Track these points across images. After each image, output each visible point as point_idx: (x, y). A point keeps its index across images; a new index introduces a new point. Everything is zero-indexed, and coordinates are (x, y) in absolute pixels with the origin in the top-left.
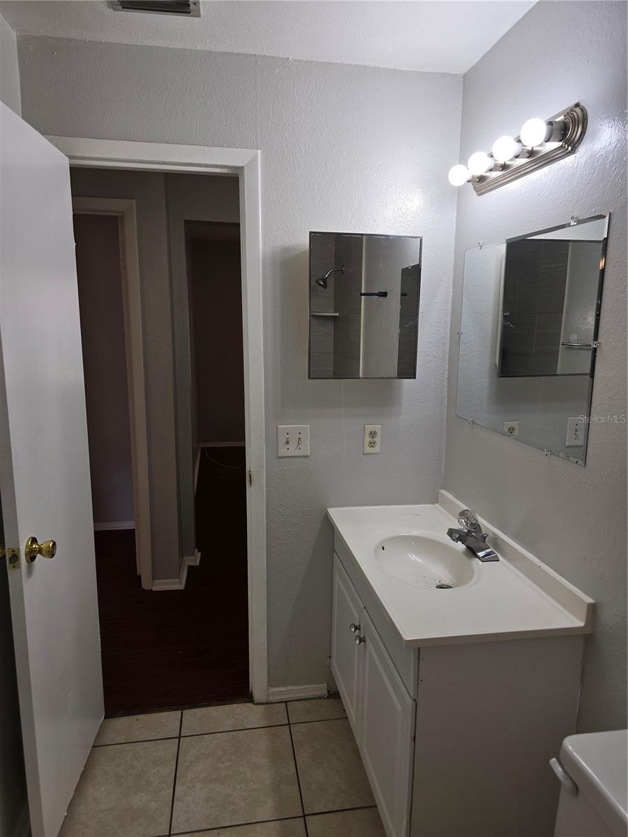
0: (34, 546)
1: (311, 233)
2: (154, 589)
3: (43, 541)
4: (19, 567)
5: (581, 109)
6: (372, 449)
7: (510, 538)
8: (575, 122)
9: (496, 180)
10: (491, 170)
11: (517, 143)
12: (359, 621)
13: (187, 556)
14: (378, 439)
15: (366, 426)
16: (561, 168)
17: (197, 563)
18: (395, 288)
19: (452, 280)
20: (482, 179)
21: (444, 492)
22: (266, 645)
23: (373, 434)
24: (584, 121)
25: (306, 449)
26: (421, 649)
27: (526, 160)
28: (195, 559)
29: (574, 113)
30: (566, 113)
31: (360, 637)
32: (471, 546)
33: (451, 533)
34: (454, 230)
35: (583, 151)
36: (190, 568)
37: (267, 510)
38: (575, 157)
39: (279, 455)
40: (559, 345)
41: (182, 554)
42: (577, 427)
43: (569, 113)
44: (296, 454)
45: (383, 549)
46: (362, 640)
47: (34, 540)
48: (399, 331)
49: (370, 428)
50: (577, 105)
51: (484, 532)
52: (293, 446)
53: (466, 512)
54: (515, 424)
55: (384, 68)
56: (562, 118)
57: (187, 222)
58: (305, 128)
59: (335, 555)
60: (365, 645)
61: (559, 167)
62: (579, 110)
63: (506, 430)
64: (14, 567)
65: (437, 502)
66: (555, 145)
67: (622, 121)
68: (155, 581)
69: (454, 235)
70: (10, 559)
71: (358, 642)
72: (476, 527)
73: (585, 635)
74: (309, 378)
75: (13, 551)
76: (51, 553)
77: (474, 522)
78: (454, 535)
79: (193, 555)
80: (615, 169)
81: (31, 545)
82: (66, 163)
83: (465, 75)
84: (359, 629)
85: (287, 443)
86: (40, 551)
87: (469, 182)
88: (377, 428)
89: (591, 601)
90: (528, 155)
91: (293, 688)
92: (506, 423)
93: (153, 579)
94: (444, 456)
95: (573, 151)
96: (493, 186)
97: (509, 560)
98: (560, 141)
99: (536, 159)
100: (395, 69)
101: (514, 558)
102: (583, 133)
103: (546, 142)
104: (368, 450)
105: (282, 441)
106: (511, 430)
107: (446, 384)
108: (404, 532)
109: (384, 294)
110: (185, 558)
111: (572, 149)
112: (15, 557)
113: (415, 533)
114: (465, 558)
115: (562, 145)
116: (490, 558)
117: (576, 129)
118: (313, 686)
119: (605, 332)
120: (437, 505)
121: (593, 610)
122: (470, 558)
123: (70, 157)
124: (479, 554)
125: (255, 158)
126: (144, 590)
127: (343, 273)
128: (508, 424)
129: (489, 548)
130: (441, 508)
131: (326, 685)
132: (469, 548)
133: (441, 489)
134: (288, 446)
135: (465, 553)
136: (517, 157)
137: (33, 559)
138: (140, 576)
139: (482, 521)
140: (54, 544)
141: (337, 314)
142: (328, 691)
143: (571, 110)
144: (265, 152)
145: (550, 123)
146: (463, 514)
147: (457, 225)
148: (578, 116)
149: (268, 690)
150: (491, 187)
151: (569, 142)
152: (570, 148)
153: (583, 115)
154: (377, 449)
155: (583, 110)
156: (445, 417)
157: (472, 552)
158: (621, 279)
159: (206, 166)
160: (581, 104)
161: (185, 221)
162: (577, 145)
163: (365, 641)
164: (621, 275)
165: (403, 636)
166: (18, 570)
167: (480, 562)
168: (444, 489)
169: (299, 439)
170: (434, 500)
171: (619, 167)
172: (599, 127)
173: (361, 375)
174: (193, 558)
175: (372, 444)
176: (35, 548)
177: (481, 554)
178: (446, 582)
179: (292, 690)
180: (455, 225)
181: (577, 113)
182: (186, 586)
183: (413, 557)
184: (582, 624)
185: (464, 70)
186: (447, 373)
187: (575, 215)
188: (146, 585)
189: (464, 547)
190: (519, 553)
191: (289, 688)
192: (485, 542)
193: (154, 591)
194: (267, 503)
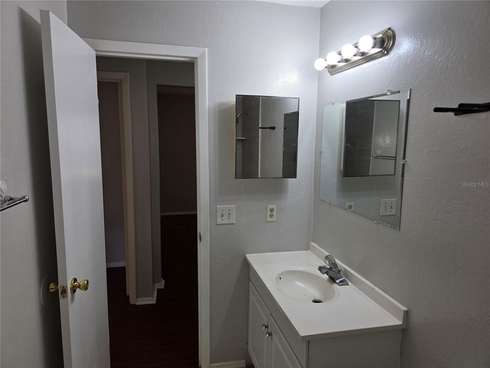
0: (76, 284)
1: (237, 95)
2: (137, 304)
3: (81, 281)
4: (67, 297)
5: (392, 31)
6: (271, 219)
7: (354, 271)
8: (389, 38)
9: (341, 67)
10: (339, 62)
11: (355, 48)
12: (268, 323)
13: (156, 283)
14: (275, 213)
15: (268, 205)
16: (380, 63)
17: (163, 287)
18: (280, 125)
19: (316, 122)
20: (333, 67)
21: (313, 243)
22: (209, 338)
23: (271, 210)
24: (393, 37)
25: (233, 220)
26: (310, 340)
27: (360, 57)
28: (161, 285)
29: (388, 33)
30: (383, 33)
31: (268, 333)
32: (333, 276)
33: (320, 269)
34: (317, 93)
35: (394, 54)
36: (158, 290)
37: (210, 256)
38: (389, 57)
39: (217, 224)
40: (371, 156)
41: (154, 282)
42: (386, 205)
43: (385, 33)
44: (227, 222)
45: (280, 279)
46: (270, 334)
47: (75, 280)
48: (283, 149)
49: (270, 207)
50: (390, 29)
51: (339, 268)
52: (225, 217)
53: (329, 257)
54: (352, 203)
55: (276, 4)
56: (381, 35)
57: (158, 86)
58: (233, 36)
59: (250, 282)
60: (272, 338)
61: (379, 61)
62: (391, 31)
63: (347, 207)
64: (64, 297)
65: (309, 250)
66: (377, 50)
67: (417, 39)
68: (139, 299)
69: (316, 97)
70: (61, 292)
71: (268, 335)
72: (335, 265)
73: (402, 329)
74: (236, 178)
75: (63, 287)
76: (86, 288)
77: (334, 262)
78: (322, 270)
79: (160, 282)
80: (413, 65)
81: (74, 282)
82: (94, 54)
83: (321, 8)
84: (268, 327)
85: (222, 216)
86: (79, 286)
87: (326, 68)
88: (274, 206)
89: (406, 309)
90: (361, 55)
91: (225, 363)
92: (347, 203)
93: (137, 298)
94: (313, 222)
95: (387, 54)
96: (340, 71)
97: (354, 284)
98: (380, 48)
99: (366, 58)
100: (283, 4)
101: (358, 283)
102: (393, 44)
103: (372, 48)
104: (269, 219)
105: (219, 215)
106: (350, 207)
107: (313, 181)
108: (293, 268)
109: (273, 128)
110: (156, 284)
111: (387, 53)
112: (64, 291)
113: (300, 269)
114: (328, 284)
115: (382, 50)
116: (343, 283)
117: (389, 42)
118: (238, 362)
119: (409, 155)
120: (309, 251)
121: (407, 315)
122: (331, 283)
123: (96, 51)
124: (337, 281)
125: (204, 52)
126: (131, 304)
127: (247, 115)
128: (348, 204)
129: (343, 277)
130: (311, 253)
131: (245, 361)
132: (330, 277)
133: (311, 242)
134: (222, 218)
135: (328, 280)
136: (355, 56)
137: (74, 291)
138: (129, 296)
139: (338, 262)
140: (88, 282)
141: (244, 138)
142: (246, 365)
143: (386, 32)
144: (210, 49)
145: (375, 38)
146: (327, 257)
147: (318, 91)
148: (390, 35)
149: (210, 365)
150: (339, 71)
151: (385, 49)
152: (386, 52)
153: (393, 34)
154: (274, 219)
155: (393, 31)
156: (312, 200)
157: (333, 280)
158: (418, 125)
159: (176, 56)
160: (392, 28)
161: (157, 85)
162: (390, 50)
163: (271, 335)
164: (418, 123)
165: (300, 334)
166: (66, 299)
167: (338, 286)
168: (313, 241)
169: (229, 214)
170: (307, 248)
171: (415, 63)
172: (403, 42)
173: (259, 176)
174: (160, 284)
175: (271, 216)
176: (76, 285)
177: (338, 281)
178: (318, 298)
179: (225, 365)
180: (317, 91)
181: (389, 33)
182: (157, 301)
183: (299, 284)
184: (400, 323)
185: (321, 6)
186: (313, 174)
187: (390, 89)
188: (132, 301)
189: (327, 277)
190: (360, 280)
191: (223, 363)
192: (340, 274)
193: (137, 305)
194: (210, 252)
